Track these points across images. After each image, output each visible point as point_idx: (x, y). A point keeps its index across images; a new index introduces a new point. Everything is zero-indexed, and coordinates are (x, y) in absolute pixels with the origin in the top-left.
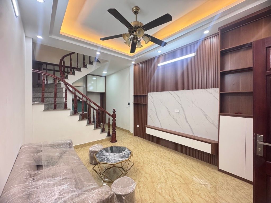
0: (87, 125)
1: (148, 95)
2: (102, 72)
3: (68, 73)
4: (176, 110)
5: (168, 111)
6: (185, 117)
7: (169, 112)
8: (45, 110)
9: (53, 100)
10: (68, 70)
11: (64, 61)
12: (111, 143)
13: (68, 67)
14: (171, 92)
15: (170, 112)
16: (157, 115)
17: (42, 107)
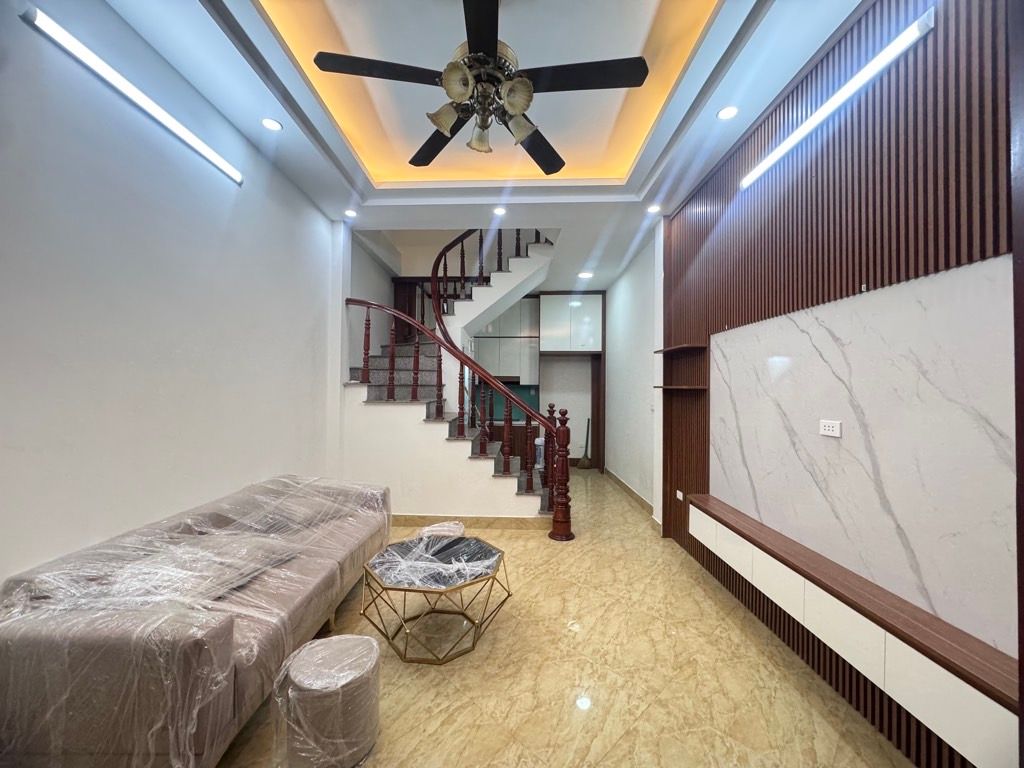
0: (470, 458)
1: (711, 348)
2: (577, 274)
3: (456, 297)
4: (823, 422)
5: (788, 430)
6: (870, 471)
7: (791, 432)
8: (369, 401)
9: (387, 375)
10: (455, 289)
11: (445, 265)
12: (549, 539)
13: (455, 280)
14: (803, 317)
15: (796, 434)
16: (741, 447)
17: (362, 392)
